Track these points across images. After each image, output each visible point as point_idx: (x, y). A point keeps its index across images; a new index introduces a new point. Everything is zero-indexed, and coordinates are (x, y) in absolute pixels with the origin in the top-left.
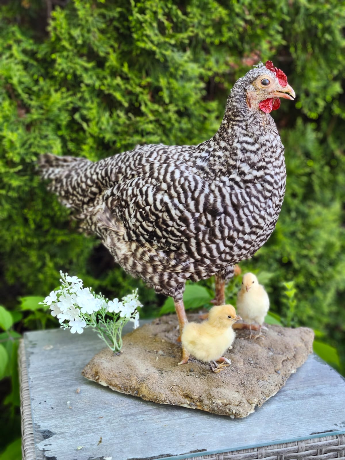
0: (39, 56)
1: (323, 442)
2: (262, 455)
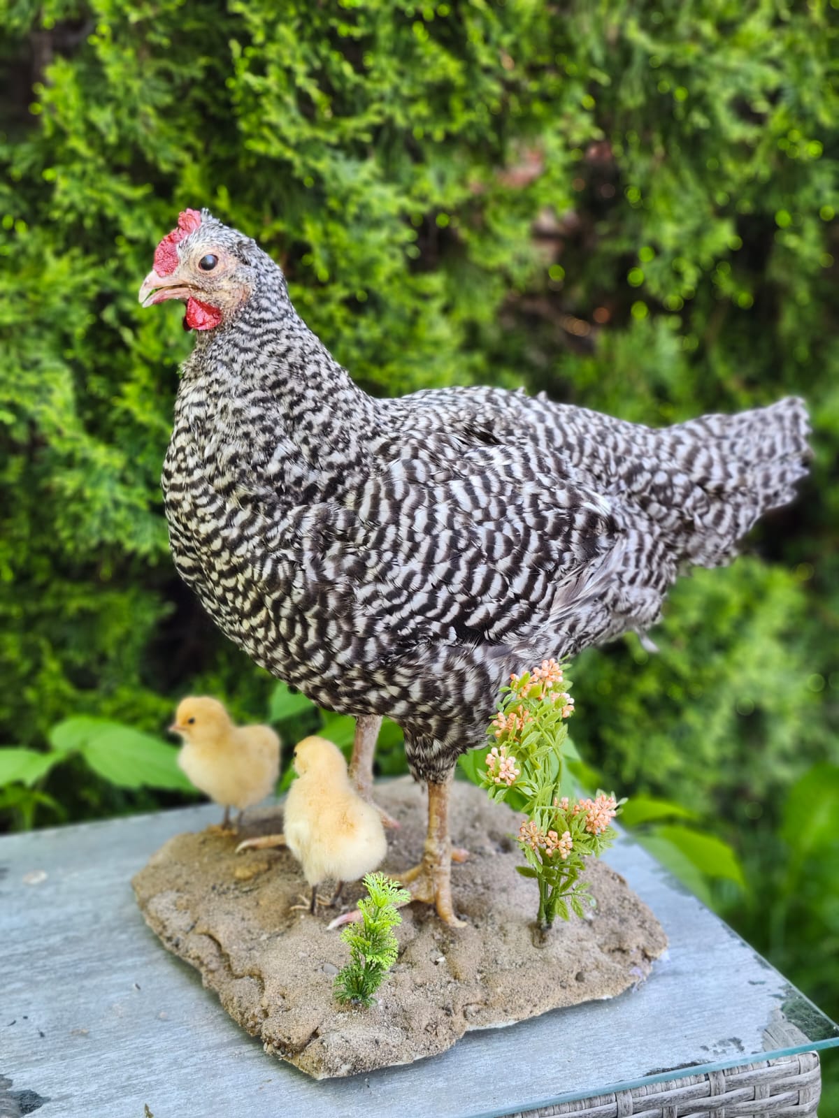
0: (16, 172)
1: (676, 1089)
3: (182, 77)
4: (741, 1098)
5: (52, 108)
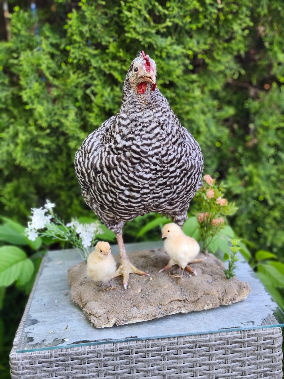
0: (62, 47)
1: (230, 335)
2: (181, 343)
3: (110, 14)
4: (252, 340)
5: (71, 26)
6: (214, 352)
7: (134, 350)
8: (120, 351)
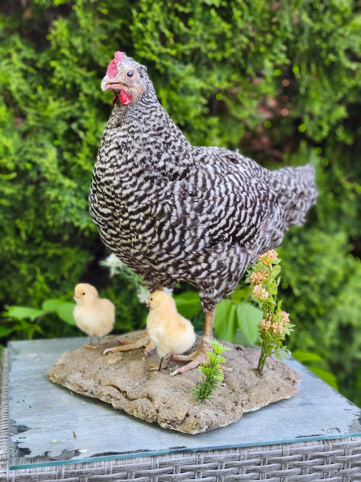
0: (39, 65)
1: (309, 446)
2: (244, 457)
3: (111, 27)
4: (338, 454)
5: (55, 37)
6: (287, 471)
7: (180, 467)
8: (159, 468)
